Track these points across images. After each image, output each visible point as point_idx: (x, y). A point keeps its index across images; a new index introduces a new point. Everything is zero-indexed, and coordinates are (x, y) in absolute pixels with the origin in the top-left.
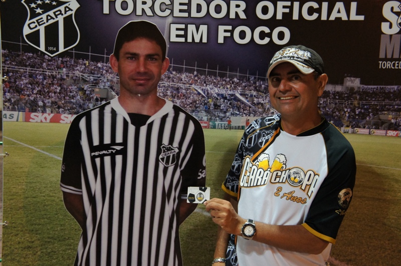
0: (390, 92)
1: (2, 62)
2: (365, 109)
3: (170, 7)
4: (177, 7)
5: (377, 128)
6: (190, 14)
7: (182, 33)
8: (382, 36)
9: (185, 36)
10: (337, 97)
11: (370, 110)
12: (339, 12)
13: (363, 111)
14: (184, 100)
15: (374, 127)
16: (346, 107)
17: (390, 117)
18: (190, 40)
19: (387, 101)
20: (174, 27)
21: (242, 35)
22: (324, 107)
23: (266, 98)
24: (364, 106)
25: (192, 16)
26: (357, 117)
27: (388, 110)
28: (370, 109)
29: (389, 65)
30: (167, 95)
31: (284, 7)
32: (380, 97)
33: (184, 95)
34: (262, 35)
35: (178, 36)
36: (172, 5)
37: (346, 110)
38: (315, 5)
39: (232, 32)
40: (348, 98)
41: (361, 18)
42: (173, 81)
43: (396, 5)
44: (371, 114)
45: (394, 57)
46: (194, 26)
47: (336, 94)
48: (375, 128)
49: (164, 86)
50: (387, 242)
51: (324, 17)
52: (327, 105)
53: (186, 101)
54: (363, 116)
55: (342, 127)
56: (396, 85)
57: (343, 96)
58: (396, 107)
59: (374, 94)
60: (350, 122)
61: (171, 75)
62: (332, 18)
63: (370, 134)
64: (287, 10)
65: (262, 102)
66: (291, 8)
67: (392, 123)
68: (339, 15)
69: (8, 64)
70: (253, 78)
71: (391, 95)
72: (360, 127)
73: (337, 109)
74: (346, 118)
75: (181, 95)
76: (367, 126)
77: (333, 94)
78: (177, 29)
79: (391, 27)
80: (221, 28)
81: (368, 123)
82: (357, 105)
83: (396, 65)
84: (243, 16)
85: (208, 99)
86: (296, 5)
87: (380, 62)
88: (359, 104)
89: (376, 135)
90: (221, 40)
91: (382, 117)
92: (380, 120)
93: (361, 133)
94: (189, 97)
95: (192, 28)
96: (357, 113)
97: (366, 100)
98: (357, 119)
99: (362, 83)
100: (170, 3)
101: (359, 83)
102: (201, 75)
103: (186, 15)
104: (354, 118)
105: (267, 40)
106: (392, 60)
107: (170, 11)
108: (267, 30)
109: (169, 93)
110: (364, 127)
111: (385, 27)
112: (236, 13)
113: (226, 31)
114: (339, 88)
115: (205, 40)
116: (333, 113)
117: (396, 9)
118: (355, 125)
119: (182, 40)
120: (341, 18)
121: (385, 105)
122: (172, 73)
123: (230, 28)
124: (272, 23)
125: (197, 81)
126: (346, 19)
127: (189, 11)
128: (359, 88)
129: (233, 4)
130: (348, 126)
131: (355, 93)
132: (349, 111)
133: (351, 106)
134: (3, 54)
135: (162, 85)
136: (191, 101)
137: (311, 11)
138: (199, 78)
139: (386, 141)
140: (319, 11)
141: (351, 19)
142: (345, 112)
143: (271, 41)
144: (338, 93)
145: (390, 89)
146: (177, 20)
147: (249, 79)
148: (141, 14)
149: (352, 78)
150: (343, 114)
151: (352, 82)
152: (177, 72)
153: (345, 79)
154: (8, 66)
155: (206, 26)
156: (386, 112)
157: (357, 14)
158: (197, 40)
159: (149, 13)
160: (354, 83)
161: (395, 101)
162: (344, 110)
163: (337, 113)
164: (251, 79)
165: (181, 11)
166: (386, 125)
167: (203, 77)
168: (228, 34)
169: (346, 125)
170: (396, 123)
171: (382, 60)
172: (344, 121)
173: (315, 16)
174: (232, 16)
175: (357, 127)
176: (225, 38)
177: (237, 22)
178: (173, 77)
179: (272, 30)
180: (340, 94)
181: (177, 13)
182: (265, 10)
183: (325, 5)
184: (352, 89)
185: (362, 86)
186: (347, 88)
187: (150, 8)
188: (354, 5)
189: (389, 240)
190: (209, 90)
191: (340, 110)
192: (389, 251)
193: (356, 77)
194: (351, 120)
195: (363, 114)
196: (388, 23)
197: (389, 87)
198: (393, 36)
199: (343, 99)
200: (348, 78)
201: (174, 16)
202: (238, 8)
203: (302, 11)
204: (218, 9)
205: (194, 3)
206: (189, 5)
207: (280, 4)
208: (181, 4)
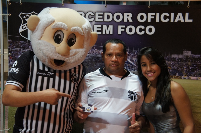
1: (9, 46)
2: (194, 67)
3: (94, 17)
4: (97, 17)
6: (104, 20)
7: (100, 29)
9: (102, 31)
10: (180, 61)
11: (197, 67)
12: (180, 18)
13: (193, 68)
15: (199, 76)
16: (184, 66)
18: (104, 33)
20: (96, 26)
21: (131, 30)
22: (173, 66)
24: (194, 65)
25: (105, 21)
28: (197, 66)
30: (92, 61)
31: (152, 16)
33: (101, 61)
34: (141, 30)
35: (98, 31)
36: (95, 16)
37: (184, 67)
38: (167, 15)
39: (125, 28)
40: (185, 61)
41: (191, 21)
42: (96, 54)
44: (197, 69)
46: (106, 26)
47: (179, 59)
49: (91, 56)
51: (172, 20)
52: (174, 65)
53: (102, 64)
54: (193, 70)
55: (183, 75)
57: (183, 60)
59: (199, 59)
60: (187, 73)
61: (95, 51)
62: (176, 21)
63: (197, 79)
64: (153, 17)
66: (155, 16)
68: (179, 20)
69: (11, 47)
70: (136, 52)
72: (192, 76)
73: (180, 67)
74: (185, 71)
75: (100, 61)
76: (195, 76)
77: (177, 59)
78: (97, 28)
80: (120, 27)
81: (196, 74)
82: (190, 65)
84: (131, 20)
86: (158, 14)
88: (191, 64)
90: (120, 33)
93: (193, 79)
95: (105, 27)
96: (190, 69)
97: (195, 62)
98: (190, 72)
99: (192, 53)
100: (94, 15)
101: (191, 53)
103: (102, 20)
104: (189, 71)
105: (143, 33)
107: (94, 19)
108: (143, 27)
109: (93, 60)
110: (194, 76)
112: (127, 19)
113: (122, 28)
114: (180, 56)
115: (111, 33)
116: (178, 69)
118: (189, 75)
119: (100, 33)
120: (180, 21)
122: (95, 50)
123: (124, 26)
124: (146, 24)
126: (183, 21)
127: (103, 18)
128: (191, 56)
129: (126, 14)
130: (185, 76)
131: (189, 59)
132: (186, 68)
133: (187, 65)
134: (9, 42)
135: (90, 56)
137: (165, 17)
140: (169, 17)
141: (186, 21)
142: (184, 68)
143: (145, 33)
144: (180, 58)
146: (97, 23)
147: (134, 52)
149: (187, 51)
150: (183, 70)
151: (187, 53)
152: (97, 49)
153: (183, 51)
154: (11, 48)
155: (112, 26)
157: (189, 19)
158: (108, 33)
160: (188, 53)
162: (183, 67)
163: (180, 69)
164: (135, 52)
165: (99, 18)
168: (123, 30)
169: (184, 75)
172: (184, 73)
173: (167, 20)
174: (125, 20)
175: (190, 76)
176: (122, 32)
177: (128, 23)
178: (96, 52)
179: (145, 28)
180: (181, 59)
181: (97, 20)
182: (142, 17)
183: (172, 15)
184: (187, 56)
185: (192, 55)
186: (185, 56)
188: (187, 14)
191: (182, 67)
193: (189, 50)
194: (187, 72)
195: (193, 69)
199: (183, 61)
200: (185, 51)
201: (96, 21)
202: (128, 17)
203: (161, 18)
204: (118, 17)
205: (106, 14)
206: (103, 15)
207: (150, 14)
208: (99, 15)
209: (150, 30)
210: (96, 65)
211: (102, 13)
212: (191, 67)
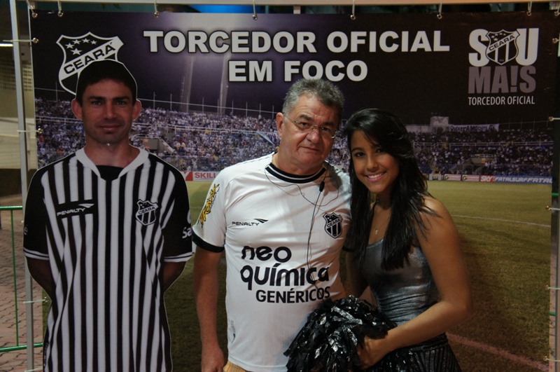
0: (482, 132)
1: (36, 112)
2: (455, 152)
3: (228, 42)
4: (236, 42)
5: (470, 173)
6: (251, 49)
7: (243, 71)
8: (470, 68)
9: (247, 74)
10: (424, 139)
11: (461, 153)
12: (421, 42)
13: (453, 154)
14: (247, 149)
15: (466, 172)
16: (434, 151)
17: (483, 160)
18: (252, 79)
19: (479, 142)
20: (233, 64)
21: (313, 71)
23: (342, 143)
24: (454, 149)
25: (253, 51)
26: (447, 162)
27: (481, 152)
28: (460, 151)
29: (479, 101)
30: (228, 144)
31: (359, 38)
32: (471, 138)
33: (248, 143)
34: (336, 71)
35: (238, 75)
36: (230, 39)
37: (434, 154)
38: (394, 35)
39: (300, 68)
40: (436, 140)
41: (447, 48)
42: (234, 127)
43: (483, 33)
44: (462, 158)
45: (485, 92)
46: (256, 62)
47: (422, 135)
48: (468, 174)
49: (224, 133)
50: (485, 303)
51: (405, 48)
53: (249, 149)
54: (453, 160)
55: (431, 172)
56: (488, 123)
57: (431, 137)
58: (489, 148)
59: (465, 135)
60: (440, 168)
61: (232, 121)
62: (414, 49)
63: (461, 180)
64: (363, 42)
65: (338, 148)
66: (367, 38)
67: (486, 168)
68: (421, 46)
69: (42, 115)
71: (484, 135)
72: (450, 173)
73: (424, 153)
74: (435, 163)
75: (244, 143)
76: (458, 172)
77: (418, 136)
78: (237, 67)
79: (479, 58)
80: (288, 64)
81: (459, 168)
82: (446, 148)
83: (488, 101)
84: (312, 49)
85: (276, 146)
86: (373, 35)
87: (470, 98)
88: (448, 146)
89: (470, 182)
90: (288, 78)
91: (475, 160)
92: (472, 163)
93: (452, 179)
94: (254, 145)
95: (254, 65)
96: (447, 157)
97: (456, 141)
99: (450, 122)
100: (227, 37)
101: (447, 122)
102: (267, 119)
103: (246, 50)
104: (443, 163)
105: (340, 77)
106: (482, 95)
107: (228, 46)
108: (340, 65)
109: (230, 141)
110: (455, 173)
111: (472, 58)
112: (305, 47)
113: (293, 67)
114: (425, 129)
115: (269, 79)
116: (420, 157)
117: (484, 39)
118: (444, 170)
119: (243, 79)
120: (423, 49)
121: (478, 147)
122: (232, 118)
123: (298, 63)
124: (347, 57)
125: (262, 126)
126: (430, 50)
127: (250, 45)
128: (448, 128)
129: (300, 35)
130: (437, 172)
131: (444, 134)
132: (437, 154)
133: (440, 149)
134: (36, 104)
135: (221, 132)
136: (256, 150)
137: (390, 42)
138: (264, 123)
139: (480, 187)
140: (399, 41)
141: (435, 50)
142: (433, 156)
143: (346, 77)
144: (424, 134)
145: (482, 128)
146: (237, 57)
148: (194, 51)
149: (440, 118)
150: (431, 159)
151: (440, 121)
152: (238, 117)
153: (432, 118)
154: (42, 117)
155: (270, 62)
156: (478, 155)
157: (442, 44)
158: (261, 79)
159: (204, 49)
160: (442, 122)
161: (488, 142)
162: (432, 154)
163: (424, 158)
165: (241, 46)
166: (480, 169)
167: (268, 121)
168: (296, 71)
169: (434, 171)
170: (490, 166)
171: (472, 95)
172: (433, 166)
173: (395, 47)
174: (300, 49)
175: (447, 173)
176: (293, 75)
177: (305, 56)
178: (234, 123)
179: (346, 65)
180: (426, 135)
181: (236, 49)
182: (337, 42)
183: (405, 35)
184: (440, 129)
185: (450, 125)
186: (434, 128)
187: (204, 43)
188: (437, 34)
189: (487, 301)
190: (277, 135)
191: (428, 154)
192: (488, 313)
193: (444, 115)
194: (440, 165)
195: (454, 157)
196: (477, 54)
197: (481, 126)
198: (482, 69)
199: (430, 141)
200: (435, 117)
201: (233, 51)
202: (307, 41)
203: (380, 42)
204: (283, 42)
205: (256, 36)
206: (250, 38)
207: (354, 35)
208: (240, 38)
209: (357, 71)
210: (235, 154)
211: (246, 34)
212: (449, 153)
